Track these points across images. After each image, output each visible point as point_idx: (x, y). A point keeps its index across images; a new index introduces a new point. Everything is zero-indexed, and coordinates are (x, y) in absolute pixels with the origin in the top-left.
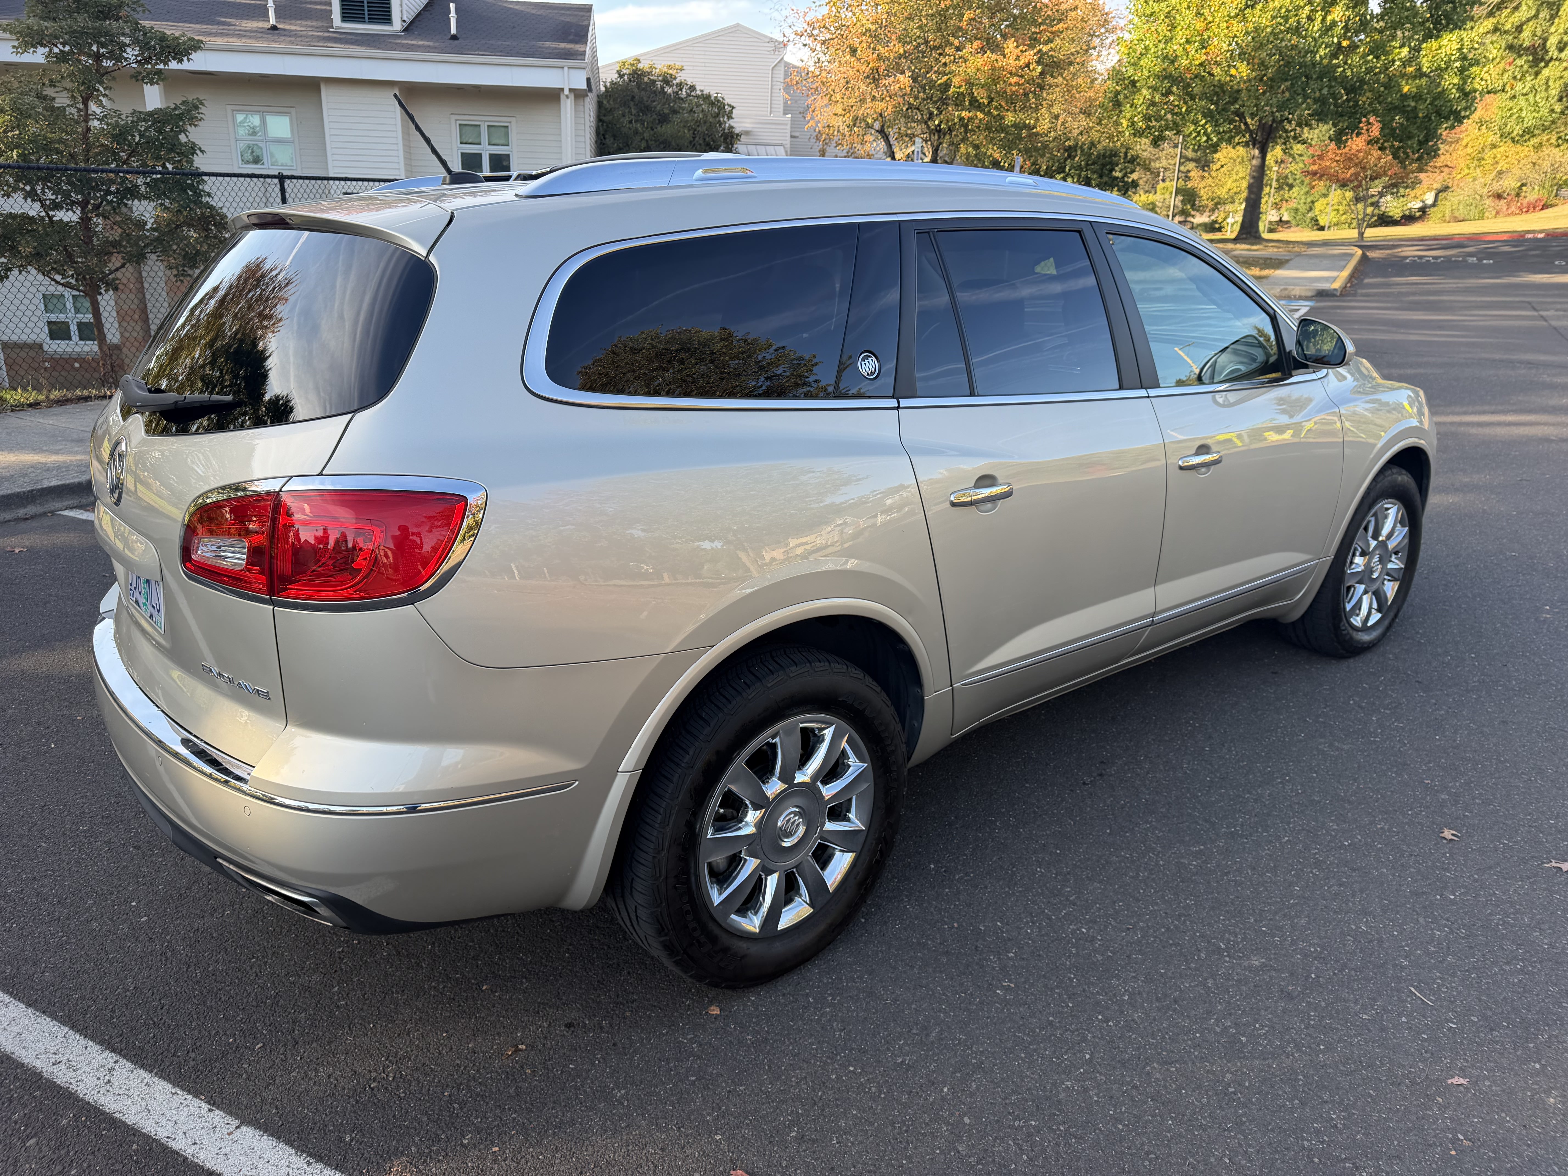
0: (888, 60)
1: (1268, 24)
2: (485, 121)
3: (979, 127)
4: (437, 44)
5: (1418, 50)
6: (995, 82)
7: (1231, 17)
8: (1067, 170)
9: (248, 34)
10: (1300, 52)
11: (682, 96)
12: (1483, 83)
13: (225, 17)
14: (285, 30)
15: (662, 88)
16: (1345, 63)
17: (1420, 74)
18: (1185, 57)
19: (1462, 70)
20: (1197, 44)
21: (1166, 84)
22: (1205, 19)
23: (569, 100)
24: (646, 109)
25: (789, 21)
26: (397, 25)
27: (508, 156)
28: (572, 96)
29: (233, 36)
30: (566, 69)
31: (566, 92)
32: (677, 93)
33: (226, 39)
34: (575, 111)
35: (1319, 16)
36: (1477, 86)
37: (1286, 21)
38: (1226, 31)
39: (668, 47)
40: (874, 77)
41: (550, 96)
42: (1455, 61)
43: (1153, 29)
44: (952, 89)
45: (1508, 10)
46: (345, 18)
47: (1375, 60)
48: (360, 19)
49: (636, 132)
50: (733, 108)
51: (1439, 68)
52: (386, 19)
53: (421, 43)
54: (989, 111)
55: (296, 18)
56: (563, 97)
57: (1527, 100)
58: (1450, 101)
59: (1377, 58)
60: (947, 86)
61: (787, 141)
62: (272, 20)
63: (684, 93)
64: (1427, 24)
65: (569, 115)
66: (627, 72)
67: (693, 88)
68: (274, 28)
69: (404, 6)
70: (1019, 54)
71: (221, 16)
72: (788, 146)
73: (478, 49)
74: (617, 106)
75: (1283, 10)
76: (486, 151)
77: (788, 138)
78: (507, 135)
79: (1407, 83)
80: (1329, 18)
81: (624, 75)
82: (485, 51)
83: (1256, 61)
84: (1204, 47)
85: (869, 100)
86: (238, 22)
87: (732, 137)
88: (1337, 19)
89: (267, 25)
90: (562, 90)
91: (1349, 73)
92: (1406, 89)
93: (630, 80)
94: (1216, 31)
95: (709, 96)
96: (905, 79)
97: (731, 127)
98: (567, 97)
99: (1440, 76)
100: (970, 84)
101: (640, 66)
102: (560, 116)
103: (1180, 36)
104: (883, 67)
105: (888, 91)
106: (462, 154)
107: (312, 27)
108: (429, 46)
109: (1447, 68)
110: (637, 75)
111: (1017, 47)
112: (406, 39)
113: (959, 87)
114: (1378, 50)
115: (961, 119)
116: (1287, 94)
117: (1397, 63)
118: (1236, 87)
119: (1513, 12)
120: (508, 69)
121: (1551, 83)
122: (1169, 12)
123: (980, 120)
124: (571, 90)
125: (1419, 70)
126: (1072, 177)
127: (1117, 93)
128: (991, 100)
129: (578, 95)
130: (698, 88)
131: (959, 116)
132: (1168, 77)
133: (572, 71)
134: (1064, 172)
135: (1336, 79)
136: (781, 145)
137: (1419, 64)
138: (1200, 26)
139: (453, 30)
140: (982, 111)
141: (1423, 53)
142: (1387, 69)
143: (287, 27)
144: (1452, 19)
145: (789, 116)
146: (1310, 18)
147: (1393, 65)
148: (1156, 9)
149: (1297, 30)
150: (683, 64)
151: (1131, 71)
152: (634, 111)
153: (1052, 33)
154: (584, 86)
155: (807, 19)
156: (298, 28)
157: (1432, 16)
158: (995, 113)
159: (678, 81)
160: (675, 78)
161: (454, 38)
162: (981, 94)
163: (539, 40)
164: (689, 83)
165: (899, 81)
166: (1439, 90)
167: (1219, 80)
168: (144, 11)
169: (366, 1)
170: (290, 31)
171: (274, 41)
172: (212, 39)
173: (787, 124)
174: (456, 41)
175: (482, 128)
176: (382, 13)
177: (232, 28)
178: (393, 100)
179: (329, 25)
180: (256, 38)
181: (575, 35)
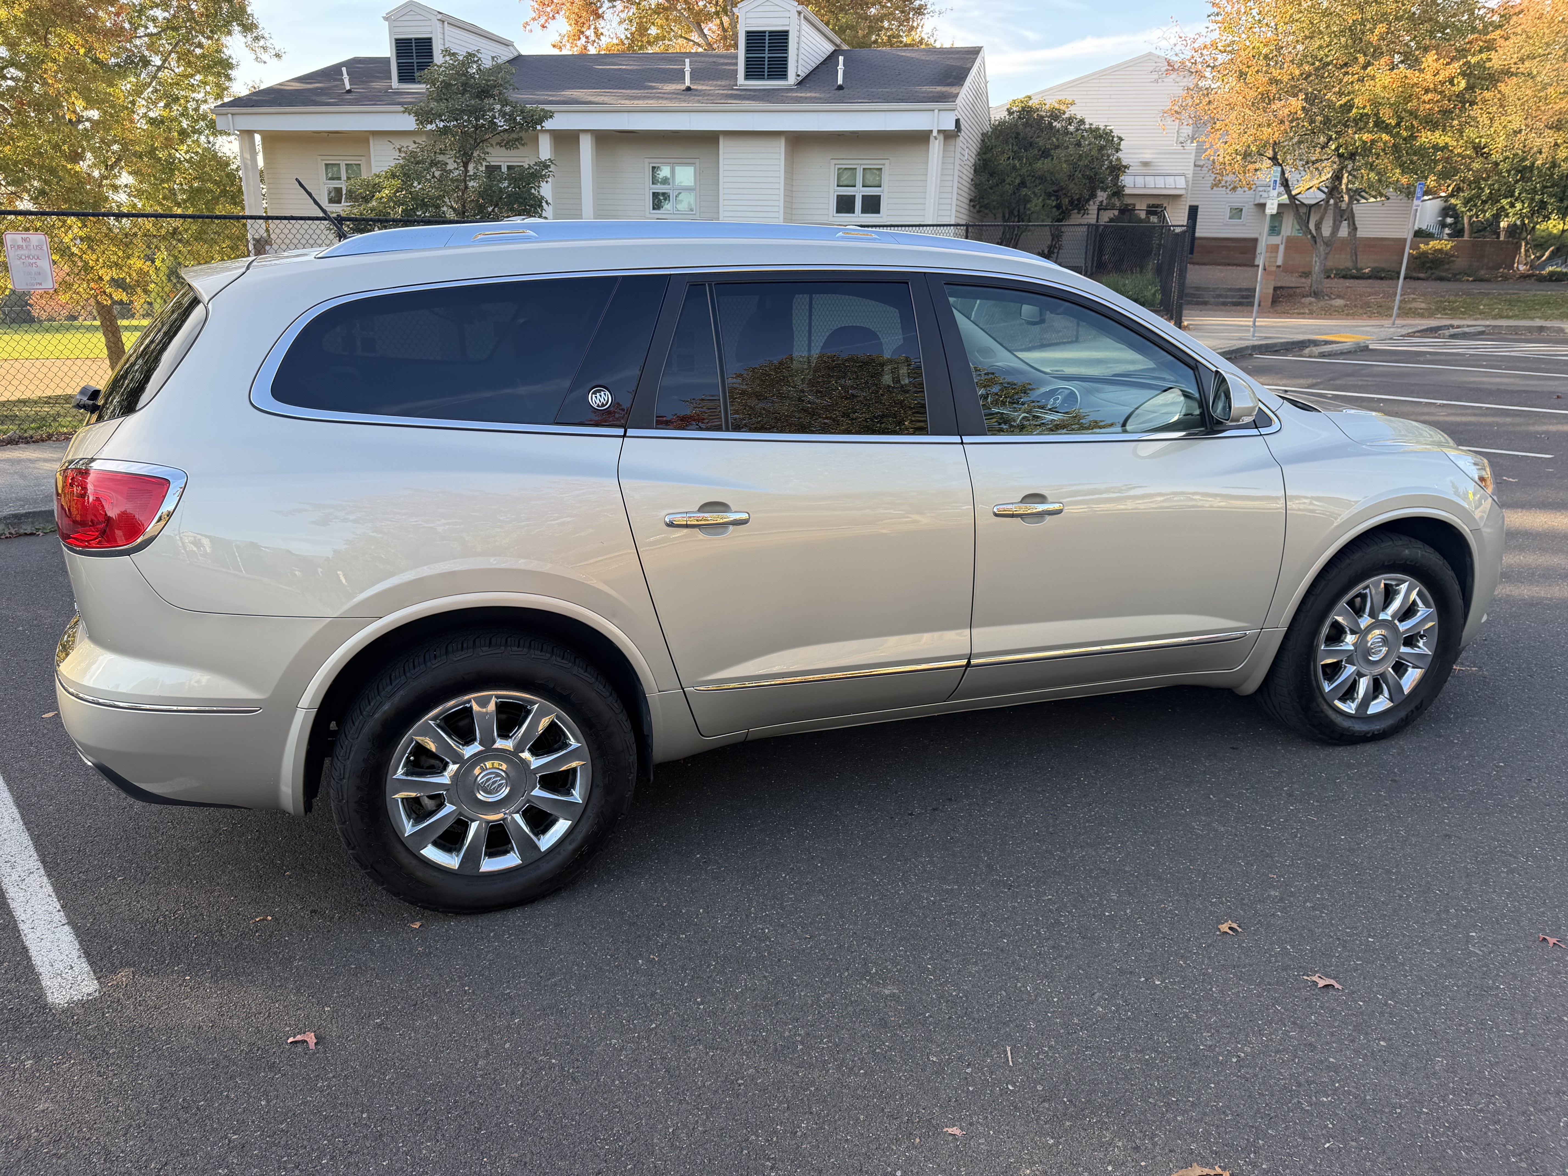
0: (1281, 83)
2: (861, 164)
3: (1384, 150)
4: (822, 96)
6: (1408, 99)
8: (1516, 194)
9: (666, 96)
11: (1070, 131)
13: (653, 82)
14: (696, 90)
15: (1050, 123)
23: (938, 141)
24: (1028, 145)
25: (1177, 49)
26: (792, 79)
27: (880, 198)
28: (941, 137)
29: (652, 98)
30: (936, 111)
31: (935, 133)
32: (1066, 128)
33: (646, 102)
34: (945, 151)
40: (1264, 102)
41: (920, 138)
44: (1354, 111)
46: (748, 76)
48: (760, 77)
49: (1014, 169)
50: (1122, 139)
52: (783, 75)
53: (809, 95)
54: (1397, 132)
55: (709, 79)
56: (932, 139)
60: (1348, 107)
61: (1189, 171)
62: (687, 82)
63: (1073, 128)
65: (936, 156)
66: (1017, 109)
67: (1082, 122)
68: (689, 89)
69: (800, 61)
70: (1441, 67)
71: (650, 81)
72: (1190, 176)
73: (859, 98)
76: (859, 192)
77: (1191, 167)
78: (880, 176)
81: (1013, 113)
82: (864, 98)
86: (660, 85)
89: (683, 87)
90: (931, 131)
93: (1019, 117)
95: (1097, 129)
96: (1297, 103)
97: (1118, 159)
98: (936, 138)
100: (1376, 103)
101: (1031, 103)
102: (928, 157)
106: (837, 196)
107: (720, 86)
108: (815, 98)
110: (1027, 112)
111: (1437, 60)
112: (797, 92)
113: (1364, 108)
115: (1364, 142)
123: (1386, 142)
124: (939, 131)
126: (1522, 202)
128: (1400, 119)
129: (948, 135)
130: (1087, 121)
131: (1360, 139)
133: (942, 113)
134: (1512, 196)
136: (1179, 175)
139: (840, 81)
140: (1389, 133)
143: (700, 87)
150: (1074, 97)
153: (1484, 41)
154: (952, 127)
155: (1196, 45)
156: (708, 88)
158: (1405, 134)
159: (1067, 115)
160: (1064, 113)
161: (840, 88)
162: (1387, 116)
163: (919, 85)
164: (1079, 117)
165: (1290, 105)
168: (514, 89)
169: (766, 60)
170: (701, 91)
171: (684, 101)
172: (636, 102)
173: (1190, 154)
174: (841, 91)
175: (858, 170)
176: (779, 70)
177: (655, 91)
178: (780, 148)
179: (732, 83)
180: (670, 99)
181: (955, 78)
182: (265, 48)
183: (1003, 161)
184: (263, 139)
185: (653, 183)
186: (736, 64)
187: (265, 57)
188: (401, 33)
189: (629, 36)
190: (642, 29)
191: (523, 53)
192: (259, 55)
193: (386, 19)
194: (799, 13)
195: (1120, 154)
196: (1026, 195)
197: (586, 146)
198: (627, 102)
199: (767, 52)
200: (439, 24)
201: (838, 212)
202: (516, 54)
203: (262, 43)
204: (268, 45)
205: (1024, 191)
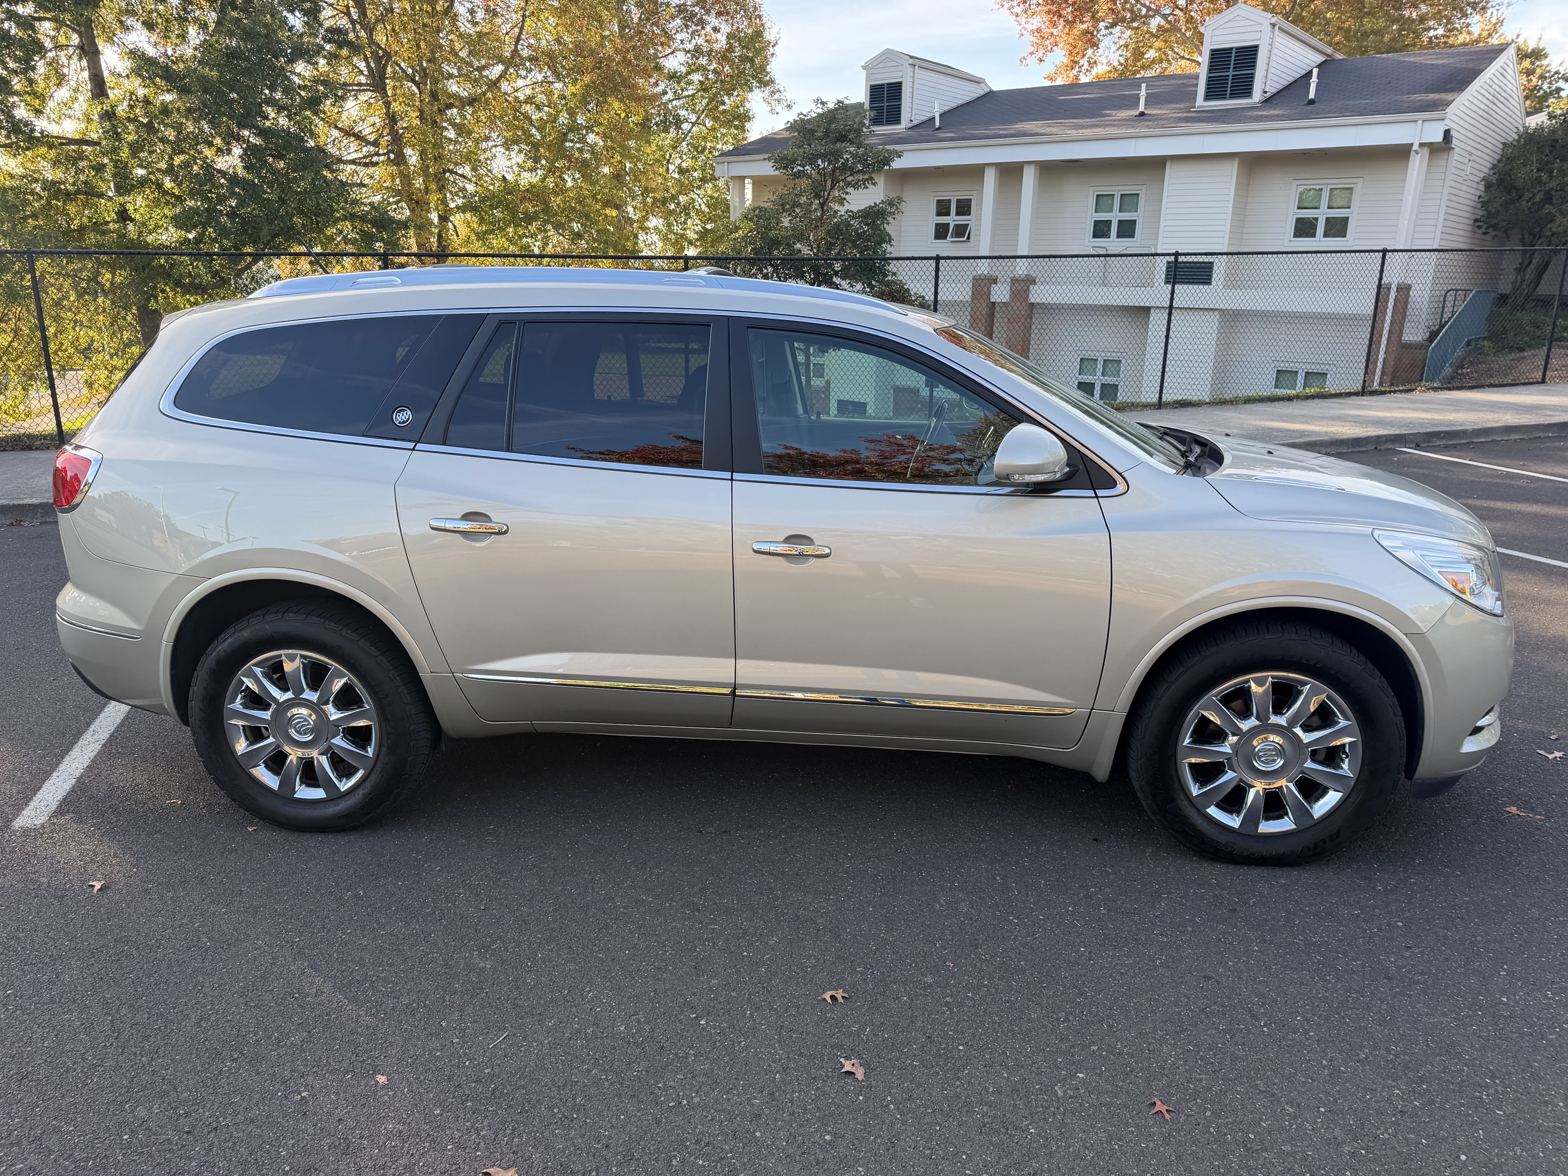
2: (1328, 184)
4: (1287, 112)
9: (1116, 123)
13: (1109, 109)
14: (1150, 115)
23: (1420, 156)
26: (1256, 97)
27: (1347, 219)
28: (1426, 151)
30: (1420, 122)
31: (1417, 147)
33: (1093, 130)
41: (1397, 154)
46: (1208, 96)
48: (1221, 96)
52: (1247, 93)
53: (1271, 112)
55: (1166, 103)
56: (1413, 153)
62: (1141, 108)
65: (1416, 172)
66: (1561, 112)
68: (1142, 114)
69: (1271, 77)
71: (1106, 109)
73: (1329, 112)
76: (1323, 214)
78: (1350, 196)
82: (1335, 112)
86: (1114, 112)
89: (1137, 113)
90: (1412, 144)
93: (1562, 122)
98: (1417, 152)
102: (1407, 173)
106: (1297, 219)
107: (1175, 109)
108: (1278, 115)
112: (1259, 110)
120: (1355, 128)
124: (1421, 145)
129: (1434, 147)
133: (1426, 125)
139: (1312, 95)
143: (1153, 112)
154: (1439, 138)
156: (1163, 112)
161: (1312, 102)
163: (1408, 94)
169: (1230, 78)
170: (1155, 115)
171: (1133, 127)
172: (1081, 131)
174: (1311, 106)
175: (1324, 192)
176: (1244, 88)
177: (1106, 118)
178: (1231, 172)
179: (1191, 105)
180: (1118, 126)
181: (1458, 83)
182: (779, 101)
183: (1522, 175)
184: (753, 183)
185: (1096, 212)
186: (1197, 85)
187: (778, 108)
188: (876, 80)
189: (1123, 62)
190: (1138, 54)
191: (995, 89)
192: (774, 107)
193: (864, 68)
194: (1273, 25)
196: (1550, 213)
197: (1029, 177)
198: (1074, 132)
199: (1231, 69)
200: (910, 69)
201: (1295, 236)
202: (987, 90)
203: (777, 96)
204: (782, 97)
205: (1548, 208)
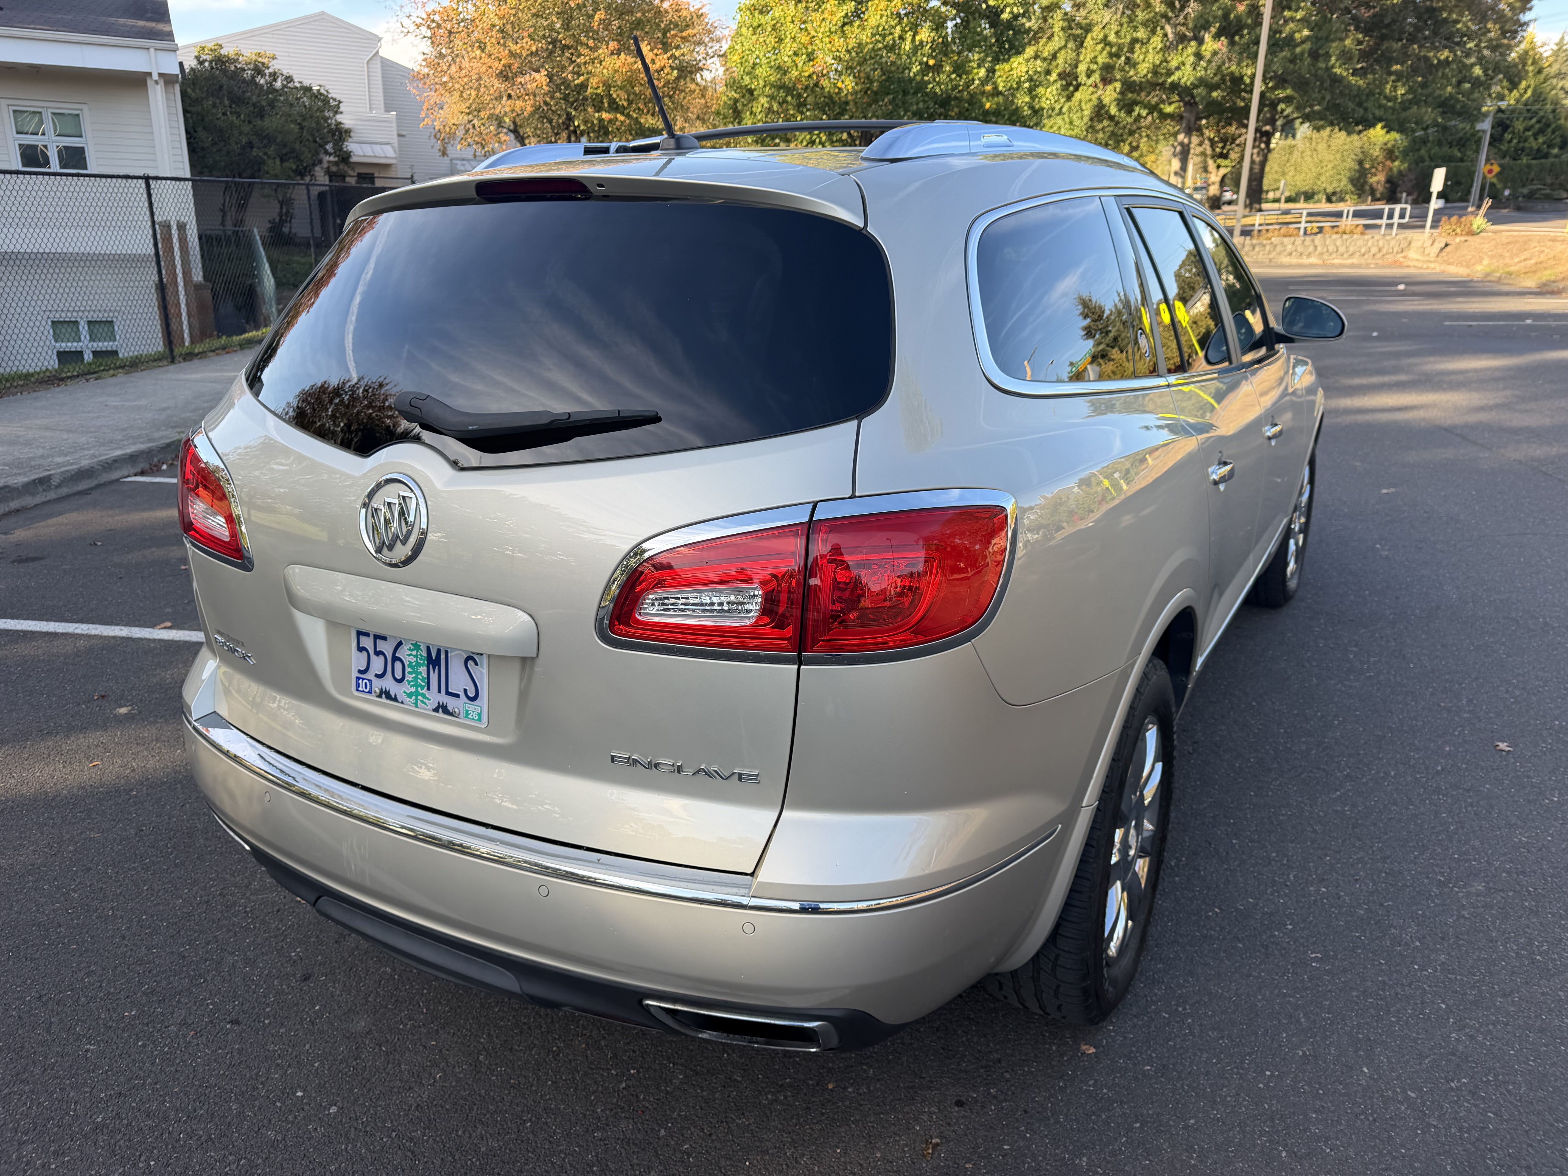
0: (520, 57)
1: (868, 40)
2: (47, 108)
3: (620, 129)
5: (994, 71)
6: (634, 84)
7: (832, 33)
10: (898, 68)
11: (278, 88)
12: (1048, 102)
15: (253, 77)
16: (934, 80)
17: (996, 93)
18: (795, 69)
19: (1030, 90)
20: (804, 56)
21: (782, 93)
22: (809, 34)
23: (159, 86)
24: (237, 100)
27: (83, 148)
28: (162, 82)
30: (152, 50)
31: (155, 77)
32: (271, 83)
34: (167, 99)
35: (909, 36)
36: (1044, 105)
37: (884, 39)
38: (828, 45)
39: (243, 33)
40: (505, 75)
42: (1024, 82)
43: (761, 40)
44: (589, 91)
45: (1044, 40)
47: (958, 79)
49: (232, 125)
50: (340, 102)
51: (1011, 88)
54: (628, 113)
56: (149, 82)
57: (1063, 119)
58: (1023, 117)
59: (960, 76)
60: (583, 86)
61: (395, 140)
63: (278, 84)
64: (994, 48)
65: (160, 104)
66: (209, 58)
67: (289, 79)
70: (654, 57)
72: (396, 145)
74: (204, 95)
75: (880, 29)
76: (52, 142)
77: (395, 136)
78: (79, 124)
79: (988, 100)
80: (917, 38)
81: (205, 61)
83: (862, 75)
84: (810, 60)
85: (505, 98)
87: (341, 133)
88: (925, 40)
90: (150, 74)
91: (938, 90)
92: (988, 105)
93: (212, 68)
94: (820, 45)
95: (308, 89)
96: (541, 78)
97: (339, 123)
98: (157, 82)
99: (1013, 95)
101: (223, 52)
102: (149, 105)
103: (788, 48)
104: (516, 65)
105: (525, 89)
106: (20, 145)
109: (1018, 89)
110: (221, 61)
111: (650, 51)
113: (596, 89)
114: (960, 69)
115: (600, 120)
116: (890, 107)
117: (977, 82)
118: (843, 99)
119: (1047, 43)
120: (77, 47)
121: (1083, 104)
122: (774, 25)
123: (622, 122)
124: (160, 75)
125: (996, 88)
127: (736, 101)
128: (630, 102)
129: (167, 79)
130: (296, 79)
131: (598, 117)
132: (782, 87)
133: (160, 53)
135: (927, 94)
136: (388, 144)
137: (995, 83)
138: (805, 39)
140: (622, 114)
141: (998, 74)
142: (968, 87)
144: (1014, 45)
145: (394, 113)
146: (901, 38)
147: (973, 83)
148: (763, 21)
149: (891, 48)
150: (274, 51)
151: (747, 80)
152: (227, 102)
153: (682, 38)
154: (173, 69)
157: (997, 41)
158: (635, 115)
159: (271, 70)
160: (268, 68)
162: (620, 95)
163: (110, 16)
164: (285, 73)
165: (535, 80)
166: (1014, 107)
167: (829, 92)
173: (391, 122)
175: (44, 115)
195: (339, 117)
